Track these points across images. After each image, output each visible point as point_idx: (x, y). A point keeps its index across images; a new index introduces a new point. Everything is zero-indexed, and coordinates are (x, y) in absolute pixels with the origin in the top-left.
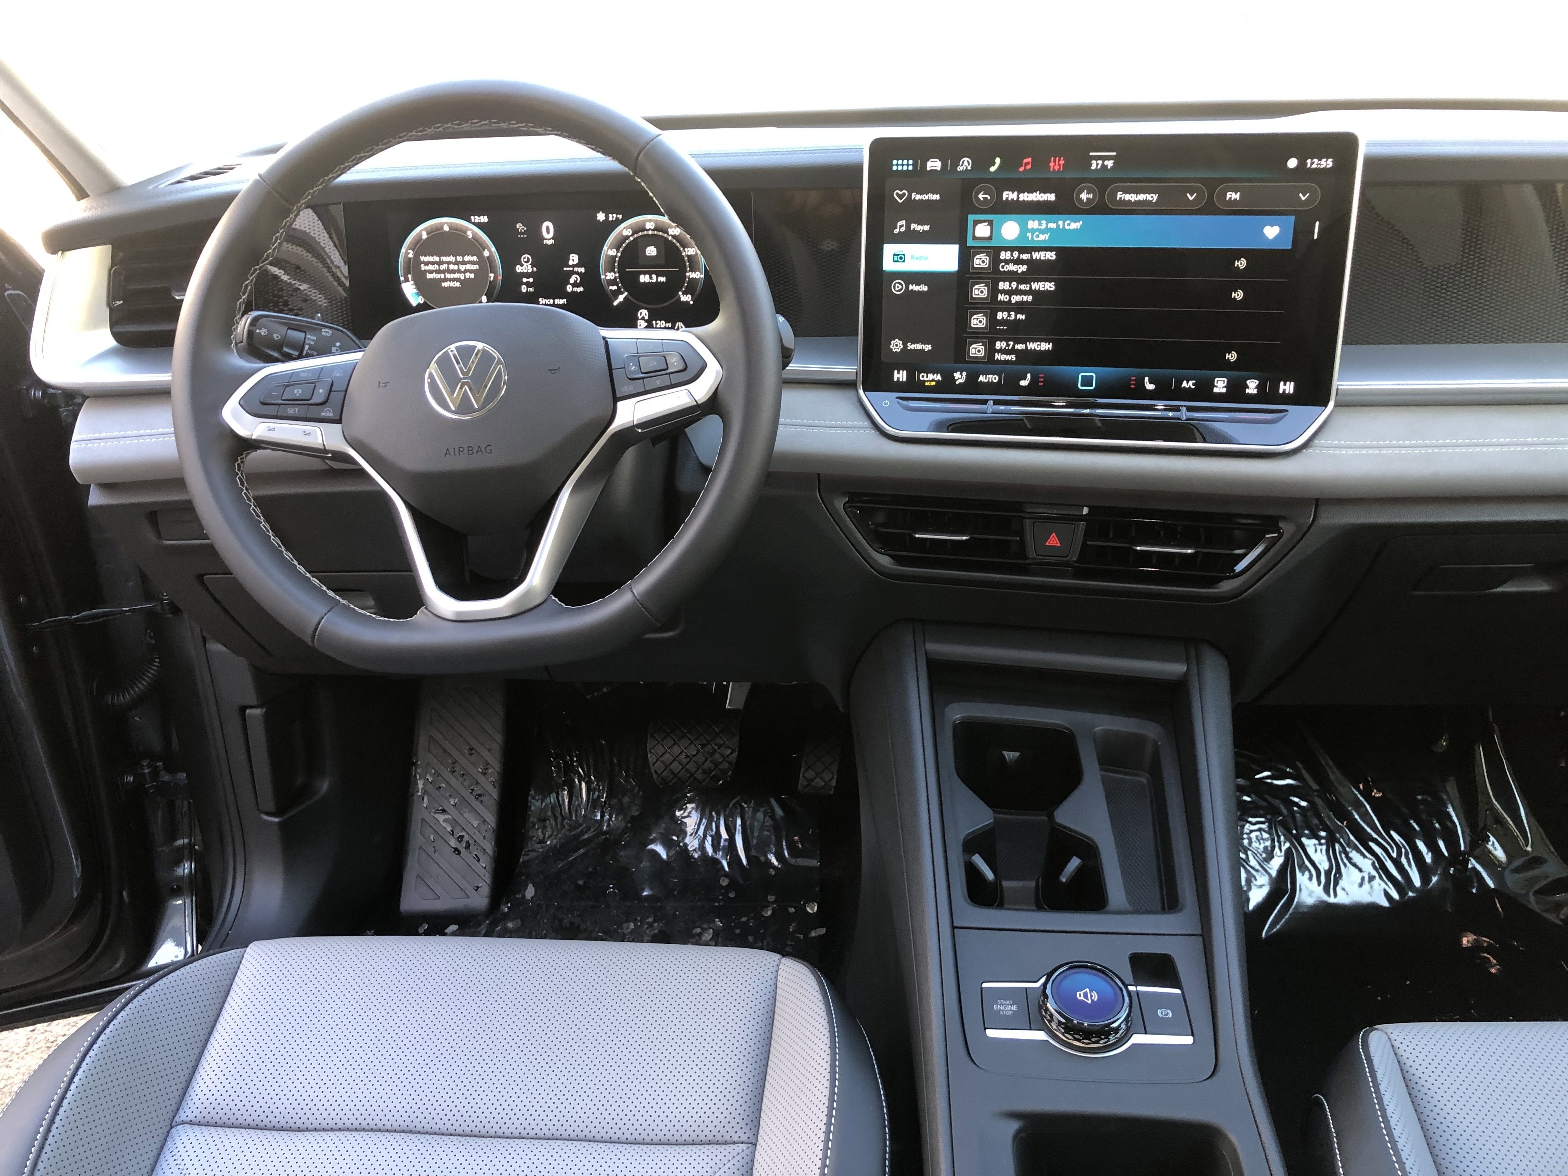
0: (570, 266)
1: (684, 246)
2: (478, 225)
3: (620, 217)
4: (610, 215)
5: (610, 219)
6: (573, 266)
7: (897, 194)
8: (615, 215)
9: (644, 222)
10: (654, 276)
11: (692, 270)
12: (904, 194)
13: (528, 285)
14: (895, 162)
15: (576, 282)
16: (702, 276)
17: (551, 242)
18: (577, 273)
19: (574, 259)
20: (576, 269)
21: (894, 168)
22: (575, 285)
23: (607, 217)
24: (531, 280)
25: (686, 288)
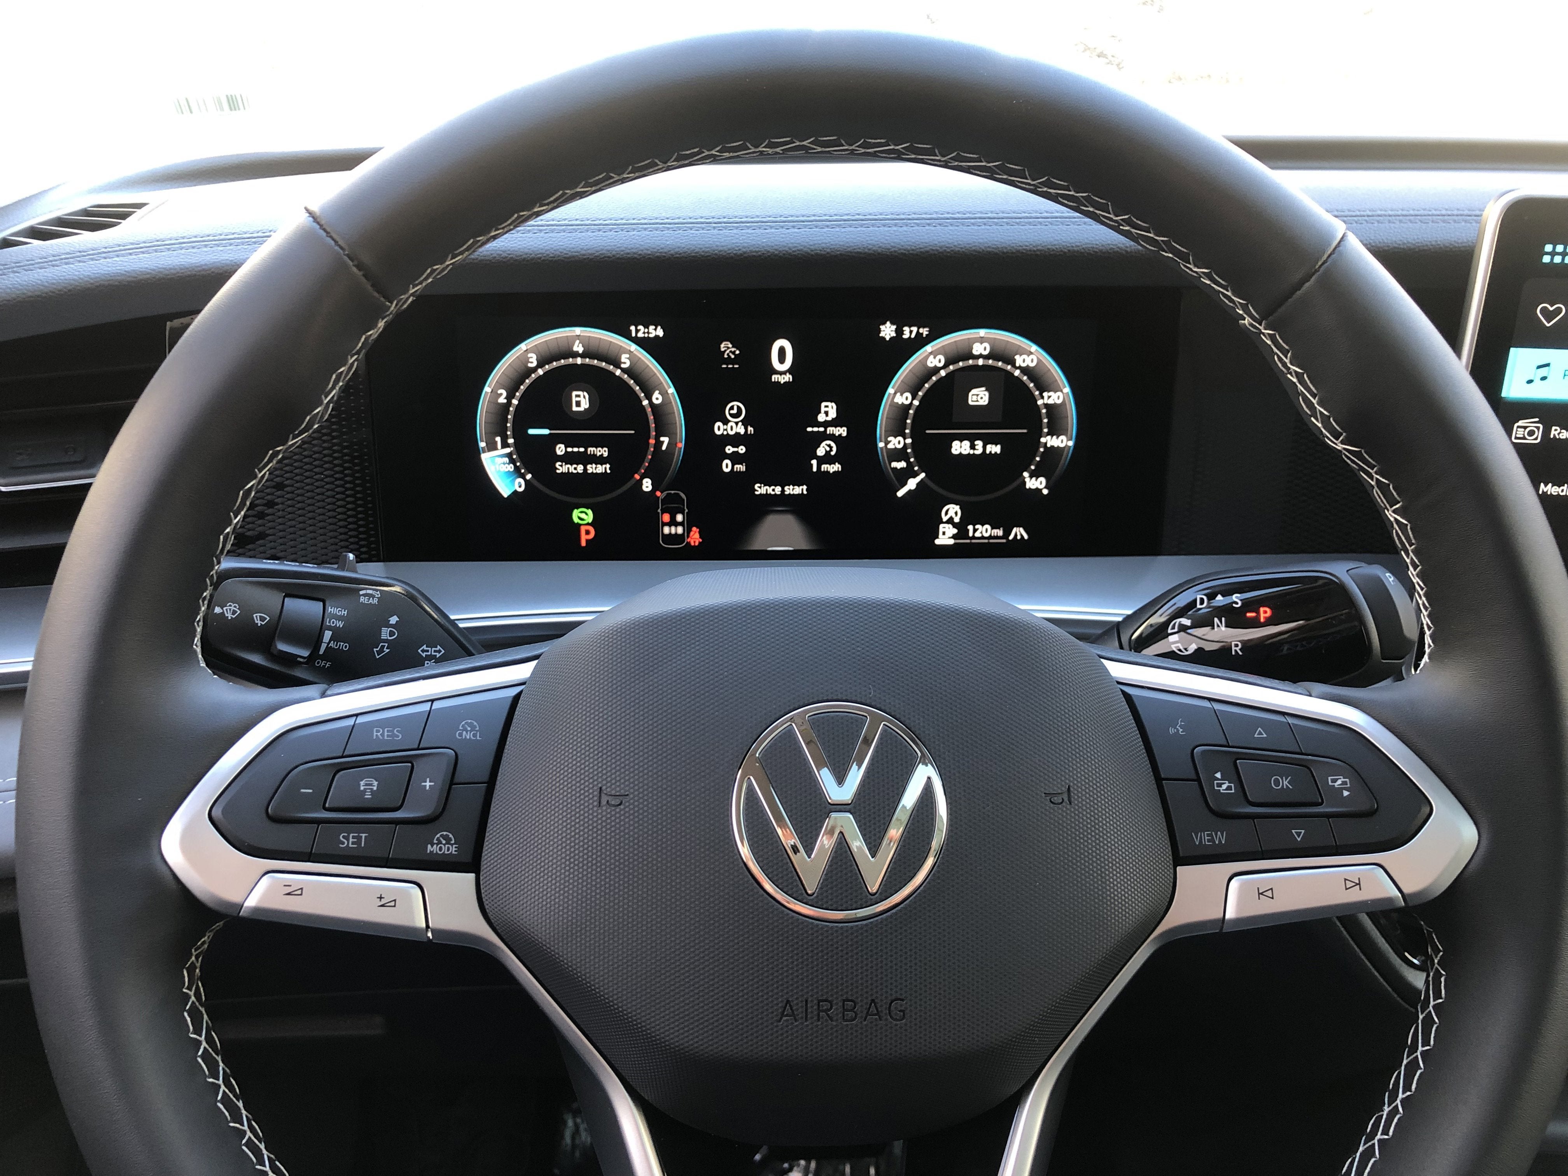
0: (819, 424)
1: (1043, 388)
2: (642, 343)
3: (925, 331)
4: (906, 330)
5: (906, 335)
6: (826, 424)
7: (1544, 310)
8: (915, 329)
9: (971, 342)
10: (979, 444)
11: (1054, 431)
12: (1559, 310)
13: (735, 458)
14: (1548, 248)
15: (828, 453)
16: (1071, 443)
17: (788, 378)
18: (832, 437)
19: (829, 410)
20: (830, 430)
21: (1546, 259)
22: (828, 459)
23: (900, 332)
24: (742, 450)
25: (1038, 465)
